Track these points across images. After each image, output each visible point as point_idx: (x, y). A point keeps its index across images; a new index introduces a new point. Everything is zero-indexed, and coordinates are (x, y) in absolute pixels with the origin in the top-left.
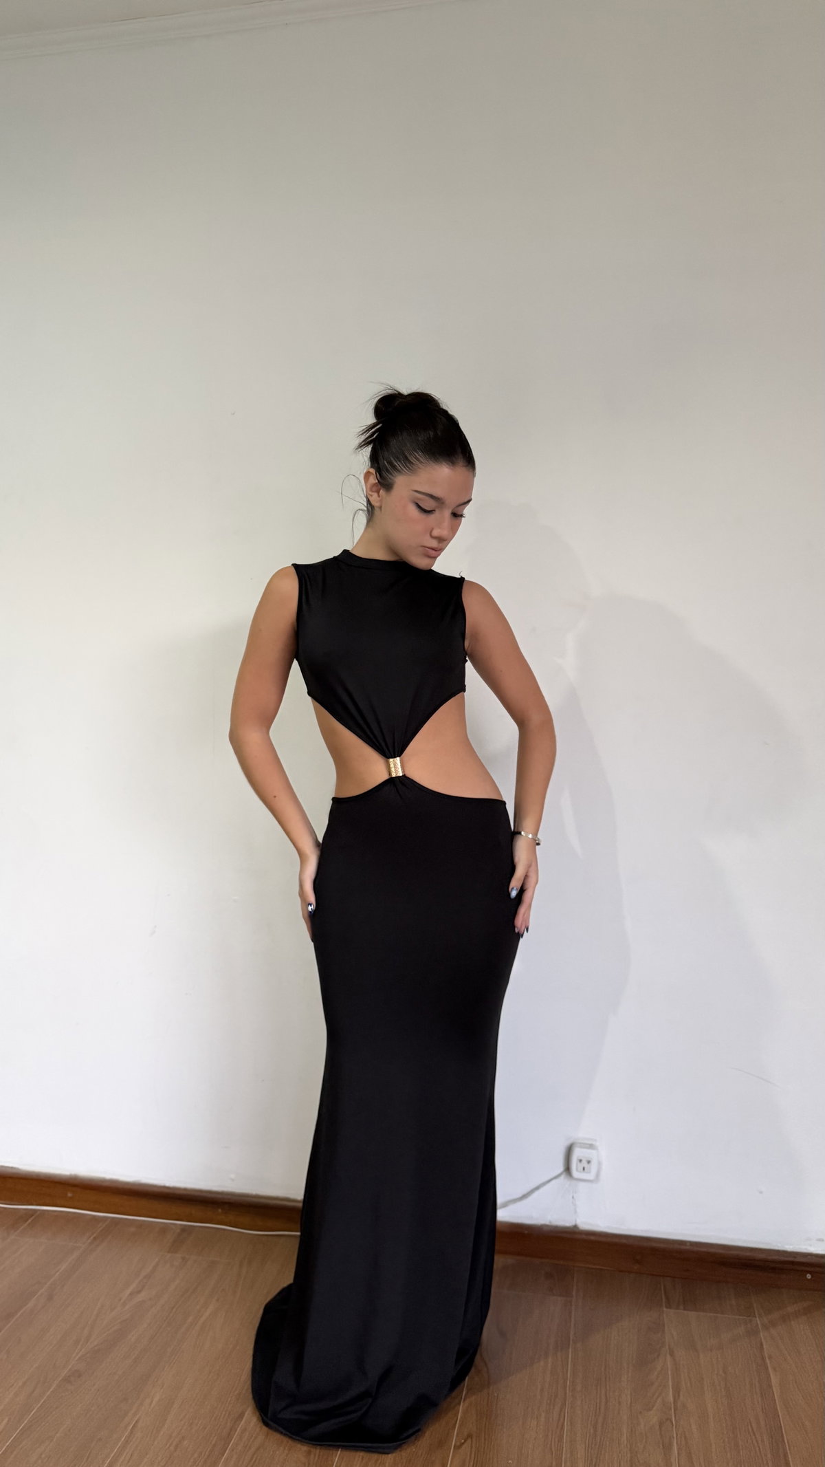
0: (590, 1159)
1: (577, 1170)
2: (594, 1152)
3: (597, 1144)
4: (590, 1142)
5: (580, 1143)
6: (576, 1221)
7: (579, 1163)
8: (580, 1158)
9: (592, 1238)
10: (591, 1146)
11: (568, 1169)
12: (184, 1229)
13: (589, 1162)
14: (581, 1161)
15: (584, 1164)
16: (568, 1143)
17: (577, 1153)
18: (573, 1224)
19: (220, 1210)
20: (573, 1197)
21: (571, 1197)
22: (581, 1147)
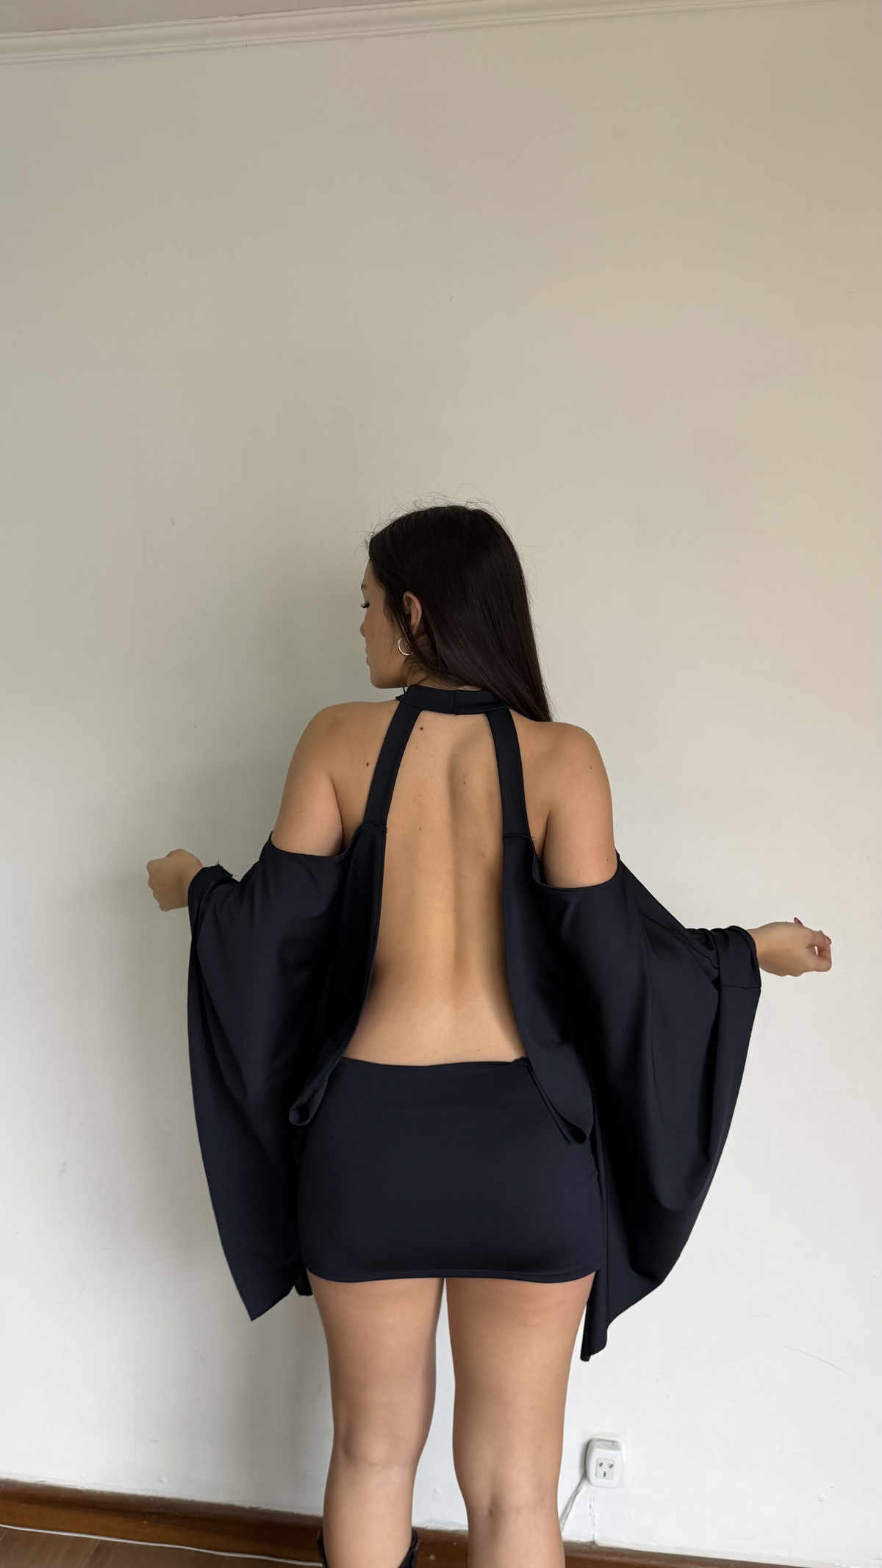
0: (613, 1463)
1: (596, 1475)
2: (617, 1452)
3: (620, 1440)
4: (612, 1439)
5: (599, 1440)
6: (593, 1534)
7: (598, 1467)
8: (601, 1461)
9: (614, 1559)
10: (613, 1445)
11: (585, 1475)
12: (102, 1547)
13: (611, 1466)
14: (601, 1464)
15: (605, 1468)
16: (585, 1439)
17: (597, 1454)
18: (590, 1539)
19: (145, 1522)
20: (590, 1507)
21: (588, 1506)
22: (599, 1447)
